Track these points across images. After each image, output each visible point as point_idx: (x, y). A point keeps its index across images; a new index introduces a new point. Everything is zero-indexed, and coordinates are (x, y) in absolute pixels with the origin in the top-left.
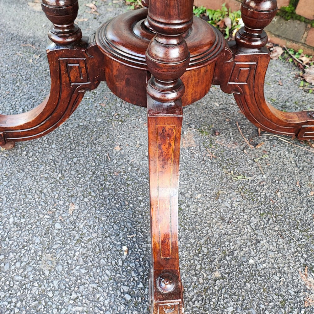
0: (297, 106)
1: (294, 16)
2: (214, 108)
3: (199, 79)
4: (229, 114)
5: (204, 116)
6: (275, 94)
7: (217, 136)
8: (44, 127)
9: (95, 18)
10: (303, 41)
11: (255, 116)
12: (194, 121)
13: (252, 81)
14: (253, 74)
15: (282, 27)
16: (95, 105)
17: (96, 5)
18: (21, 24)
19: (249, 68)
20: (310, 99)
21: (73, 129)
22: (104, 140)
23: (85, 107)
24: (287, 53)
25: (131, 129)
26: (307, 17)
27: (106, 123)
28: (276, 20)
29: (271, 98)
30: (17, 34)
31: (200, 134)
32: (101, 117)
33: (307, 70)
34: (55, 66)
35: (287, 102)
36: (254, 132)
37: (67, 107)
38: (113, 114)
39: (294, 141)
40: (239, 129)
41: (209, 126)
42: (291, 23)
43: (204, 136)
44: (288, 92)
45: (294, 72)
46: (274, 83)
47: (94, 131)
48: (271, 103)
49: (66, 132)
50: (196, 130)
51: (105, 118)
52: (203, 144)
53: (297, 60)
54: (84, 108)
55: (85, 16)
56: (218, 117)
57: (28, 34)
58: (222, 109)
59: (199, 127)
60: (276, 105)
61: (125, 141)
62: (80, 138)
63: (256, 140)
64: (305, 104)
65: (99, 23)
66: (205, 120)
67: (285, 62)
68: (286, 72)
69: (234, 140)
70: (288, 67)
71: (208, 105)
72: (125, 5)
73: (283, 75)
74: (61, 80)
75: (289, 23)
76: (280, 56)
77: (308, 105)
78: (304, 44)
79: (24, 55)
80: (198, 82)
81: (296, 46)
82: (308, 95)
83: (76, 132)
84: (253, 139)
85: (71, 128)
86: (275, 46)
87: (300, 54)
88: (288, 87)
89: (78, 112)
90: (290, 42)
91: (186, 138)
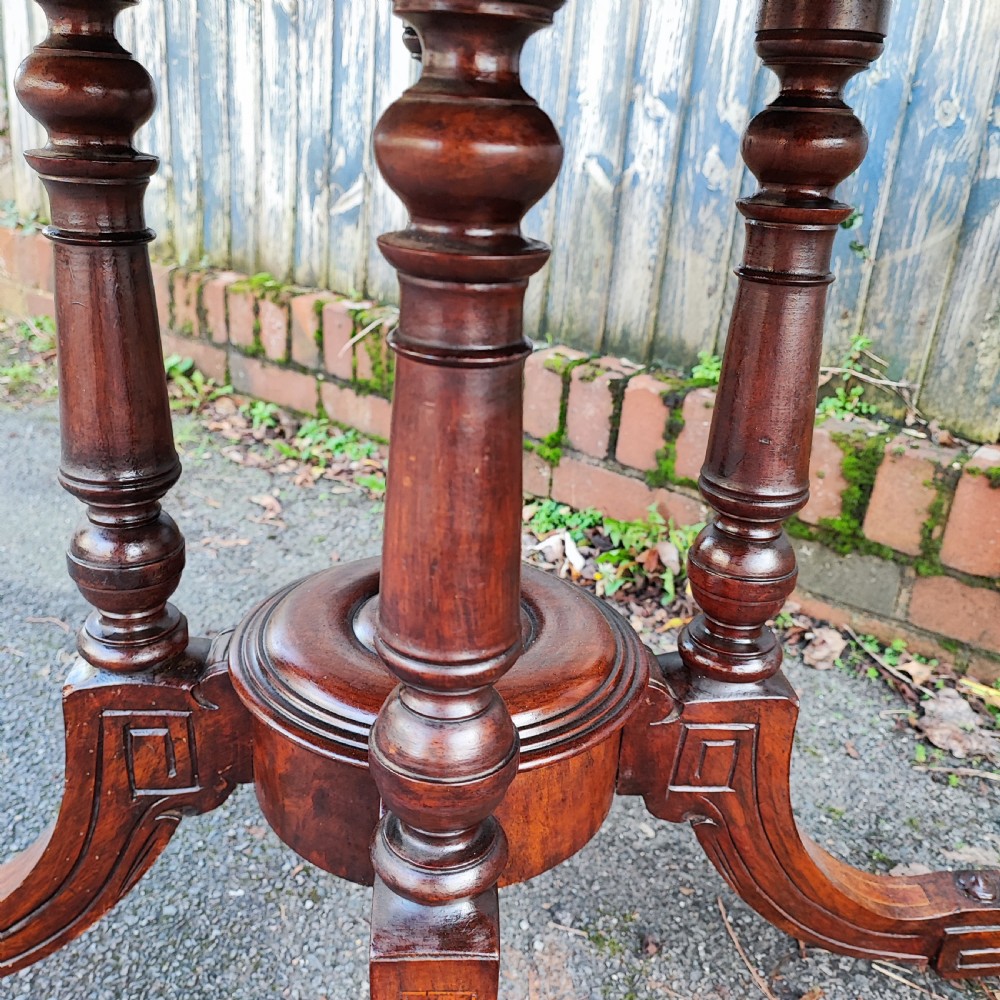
0: (918, 836)
1: (862, 546)
2: (638, 845)
3: (564, 792)
4: (690, 866)
5: (605, 874)
6: (839, 791)
7: (653, 960)
8: (19, 940)
9: (273, 538)
10: (899, 614)
11: (776, 897)
12: (571, 893)
13: (749, 782)
14: (747, 758)
15: (830, 574)
16: (231, 833)
17: (282, 498)
18: (43, 554)
19: (732, 743)
20: (956, 810)
21: (136, 932)
22: (242, 979)
23: (192, 840)
24: (858, 647)
25: (346, 927)
26: (898, 548)
27: (260, 906)
28: (809, 553)
29: (829, 802)
30: (23, 583)
31: (593, 951)
32: (245, 880)
33: (928, 706)
34: (84, 735)
35: (882, 821)
36: (781, 940)
37: (112, 871)
38: (286, 867)
39: (928, 979)
40: (730, 928)
41: (624, 916)
42: (854, 562)
43: (605, 956)
44: (880, 781)
45: (890, 712)
46: (830, 749)
47: (212, 937)
48: (830, 821)
49: (107, 943)
50: (579, 932)
51: (257, 884)
52: (605, 992)
53: (893, 670)
54: (191, 846)
55: (242, 530)
56: (652, 880)
57: (58, 585)
58: (666, 847)
59: (586, 920)
60: (848, 831)
61: (318, 980)
62: (154, 970)
63: (793, 975)
64: (943, 828)
65: (281, 553)
66: (609, 891)
67: (855, 678)
68: (864, 713)
69: (714, 975)
70: (869, 693)
71: (618, 831)
72: (368, 499)
73: (855, 722)
74: (99, 778)
75: (851, 563)
76: (836, 656)
77: (955, 832)
78: (905, 624)
79: (29, 651)
80: (563, 800)
81: (883, 629)
82: (948, 792)
83: (144, 946)
84: (782, 969)
85: (130, 928)
86: (819, 627)
87: (897, 654)
88: (879, 764)
89: (165, 860)
90: (862, 617)
91: (541, 968)
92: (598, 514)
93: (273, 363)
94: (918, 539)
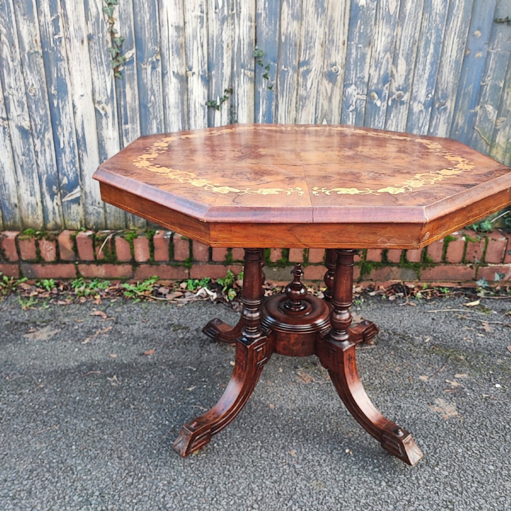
1: (289, 264)
9: (117, 323)
15: (282, 274)
28: (275, 270)
42: (288, 269)
55: (103, 325)
92: (209, 278)
93: (49, 263)
94: (302, 258)
